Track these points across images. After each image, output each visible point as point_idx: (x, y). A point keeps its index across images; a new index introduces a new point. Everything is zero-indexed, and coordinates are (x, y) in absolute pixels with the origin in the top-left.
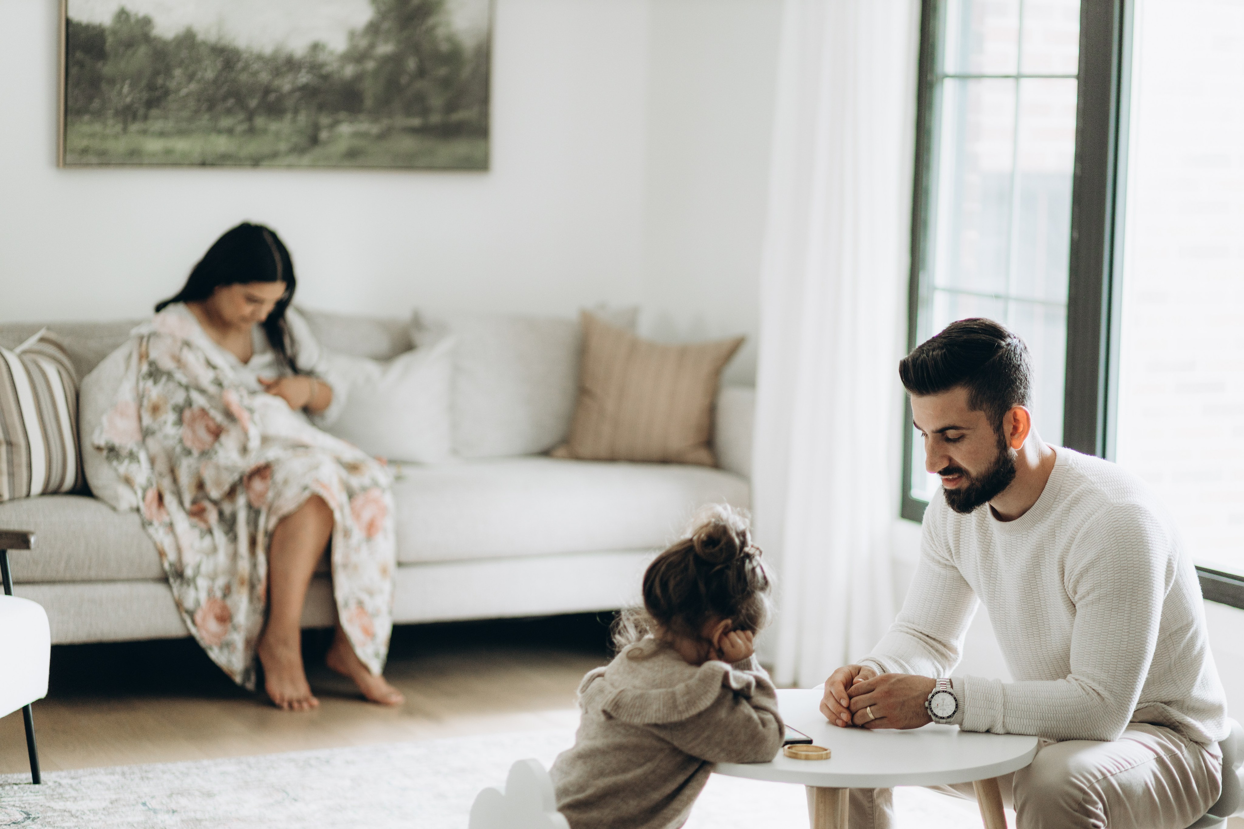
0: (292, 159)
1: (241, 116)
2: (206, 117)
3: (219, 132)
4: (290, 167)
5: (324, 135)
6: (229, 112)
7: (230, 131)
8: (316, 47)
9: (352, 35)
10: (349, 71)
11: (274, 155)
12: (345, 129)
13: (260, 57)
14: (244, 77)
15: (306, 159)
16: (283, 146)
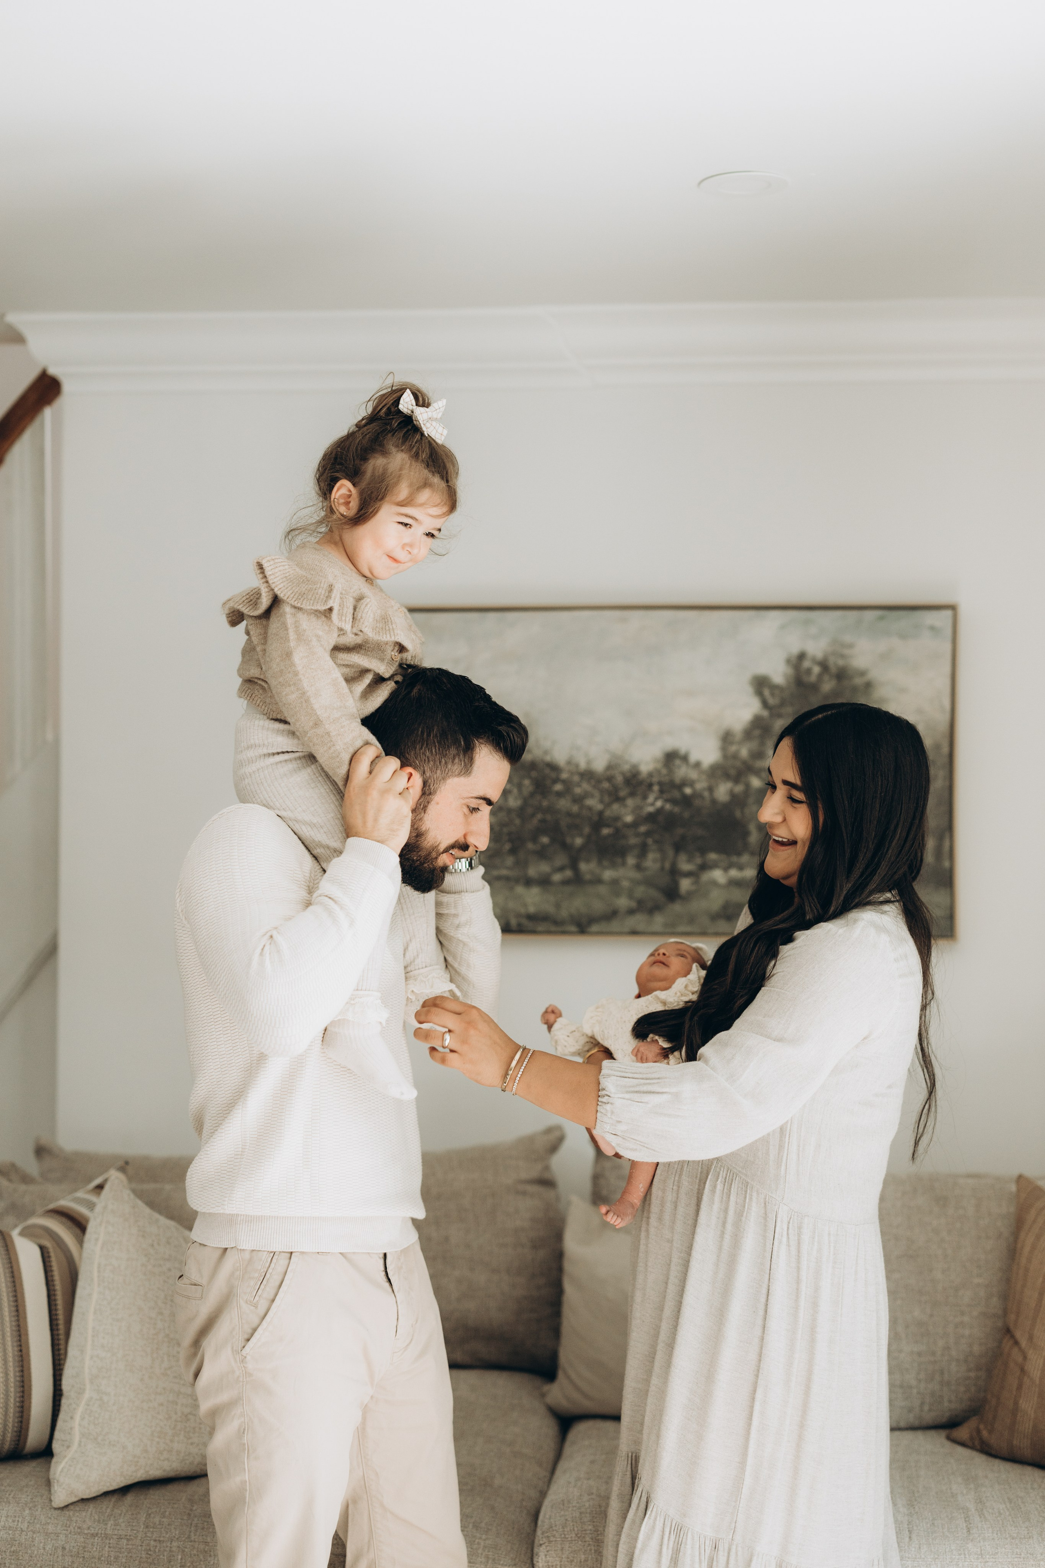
0: (638, 921)
1: (561, 859)
2: (510, 861)
3: (528, 882)
4: (634, 933)
5: (685, 884)
6: (542, 854)
7: (544, 882)
8: (671, 757)
9: (727, 738)
10: (723, 791)
11: (612, 915)
12: (718, 875)
13: (588, 775)
14: (564, 804)
15: (659, 920)
16: (623, 902)
